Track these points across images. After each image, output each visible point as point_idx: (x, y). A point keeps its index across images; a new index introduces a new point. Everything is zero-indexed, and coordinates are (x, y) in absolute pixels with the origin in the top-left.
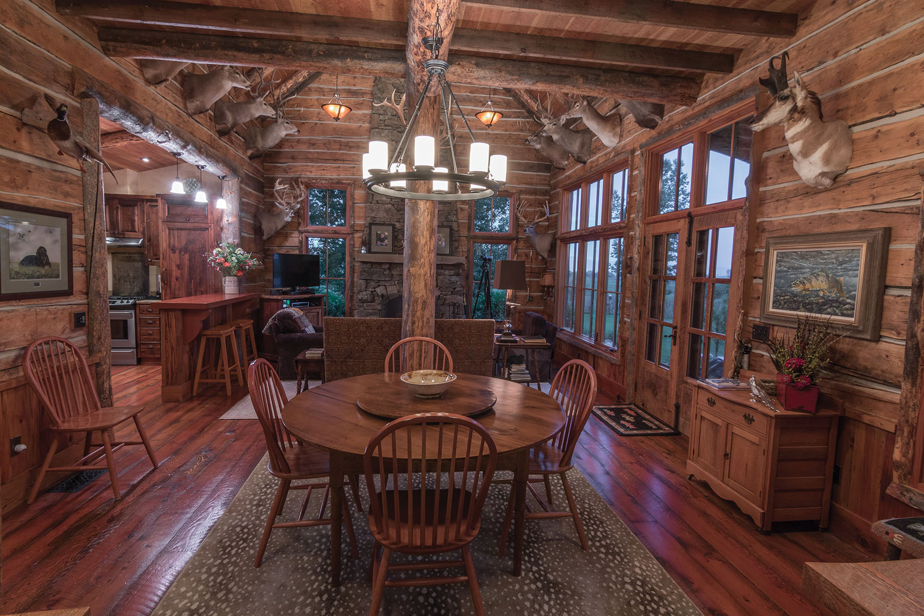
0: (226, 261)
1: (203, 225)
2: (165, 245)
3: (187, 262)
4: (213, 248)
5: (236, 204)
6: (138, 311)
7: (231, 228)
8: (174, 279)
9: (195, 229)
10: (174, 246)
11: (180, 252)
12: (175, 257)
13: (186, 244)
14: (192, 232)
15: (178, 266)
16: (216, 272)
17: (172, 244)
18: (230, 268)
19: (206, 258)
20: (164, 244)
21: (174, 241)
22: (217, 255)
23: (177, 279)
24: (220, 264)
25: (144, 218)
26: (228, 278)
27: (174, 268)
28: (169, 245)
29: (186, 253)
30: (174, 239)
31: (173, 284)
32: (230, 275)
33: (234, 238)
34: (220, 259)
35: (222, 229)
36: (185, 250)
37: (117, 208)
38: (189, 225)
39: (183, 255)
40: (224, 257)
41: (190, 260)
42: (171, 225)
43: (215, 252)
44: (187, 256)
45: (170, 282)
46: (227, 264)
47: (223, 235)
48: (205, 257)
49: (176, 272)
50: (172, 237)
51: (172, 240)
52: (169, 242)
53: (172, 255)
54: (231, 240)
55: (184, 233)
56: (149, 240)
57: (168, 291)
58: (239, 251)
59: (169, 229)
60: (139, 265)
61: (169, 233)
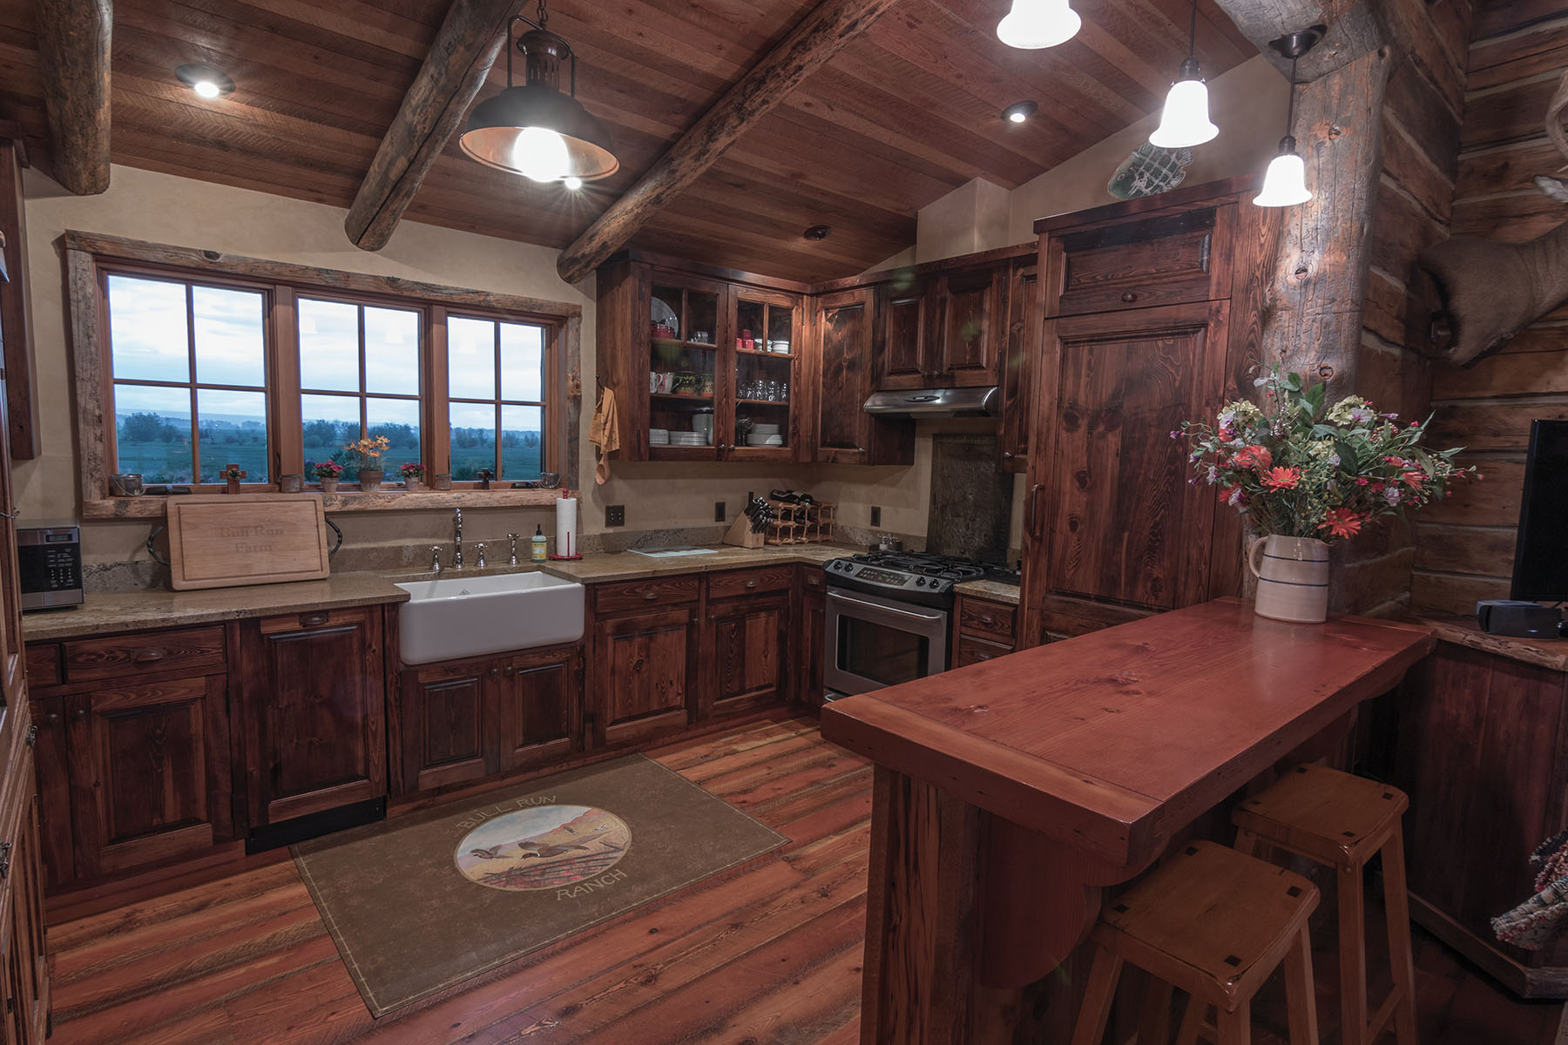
0: (1279, 458)
1: (1187, 313)
2: (1046, 401)
3: (1111, 463)
4: (1219, 402)
5: (1355, 183)
6: (957, 617)
7: (1314, 306)
8: (1063, 524)
9: (1152, 334)
10: (1074, 404)
11: (1091, 427)
12: (1074, 444)
13: (1116, 395)
14: (1142, 345)
15: (1082, 479)
16: (1221, 512)
17: (1067, 397)
18: (1296, 496)
19: (1183, 445)
20: (1042, 401)
21: (1077, 385)
22: (1236, 429)
23: (1073, 526)
24: (1247, 475)
25: (1004, 319)
26: (1275, 544)
27: (1068, 484)
28: (1060, 399)
29: (1111, 427)
30: (1078, 375)
31: (1059, 540)
32: (1288, 530)
33: (1326, 351)
34: (1249, 451)
35: (1267, 315)
36: (1109, 416)
37: (944, 300)
38: (1131, 320)
39: (1103, 436)
40: (1269, 442)
41: (1124, 454)
42: (1073, 327)
43: (1225, 417)
44: (1113, 441)
45: (1052, 531)
46: (1284, 477)
47: (1273, 344)
48: (1181, 441)
49: (1071, 500)
50: (1070, 372)
51: (1070, 384)
52: (1061, 390)
53: (1064, 434)
54: (1306, 363)
55: (1110, 351)
56: (1013, 391)
57: (1043, 562)
58: (1351, 411)
59: (1066, 342)
60: (988, 468)
61: (1064, 358)
